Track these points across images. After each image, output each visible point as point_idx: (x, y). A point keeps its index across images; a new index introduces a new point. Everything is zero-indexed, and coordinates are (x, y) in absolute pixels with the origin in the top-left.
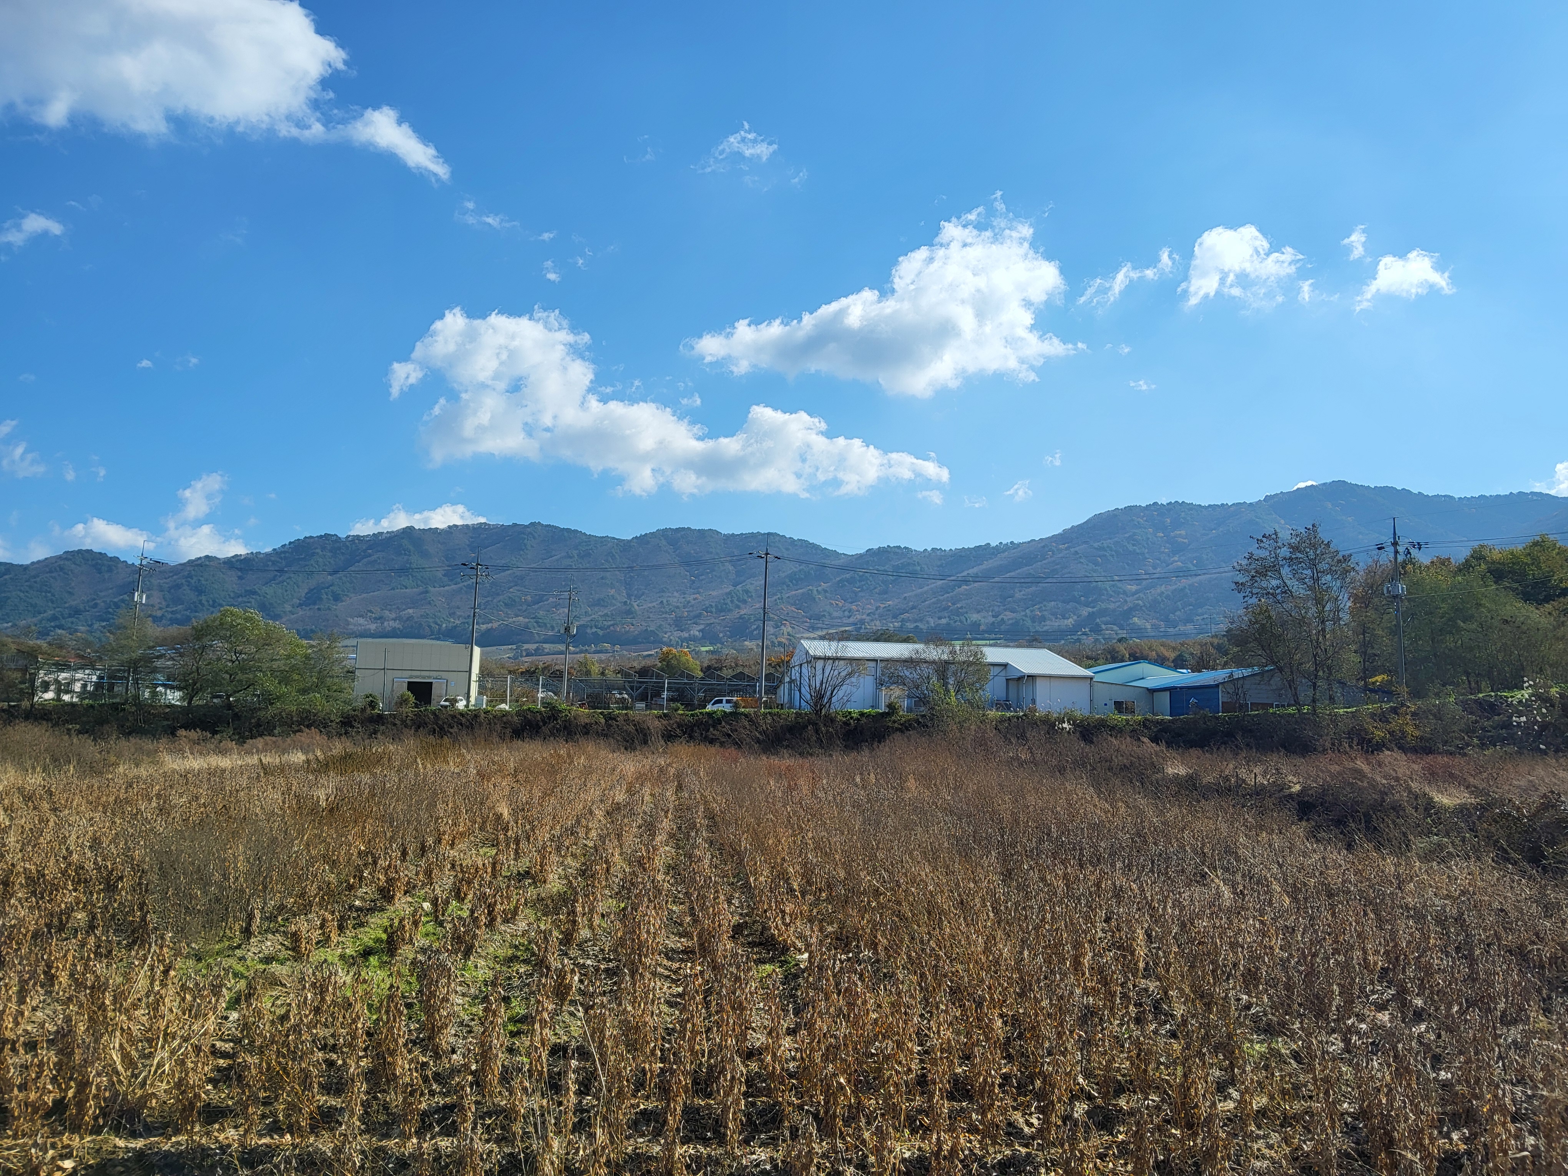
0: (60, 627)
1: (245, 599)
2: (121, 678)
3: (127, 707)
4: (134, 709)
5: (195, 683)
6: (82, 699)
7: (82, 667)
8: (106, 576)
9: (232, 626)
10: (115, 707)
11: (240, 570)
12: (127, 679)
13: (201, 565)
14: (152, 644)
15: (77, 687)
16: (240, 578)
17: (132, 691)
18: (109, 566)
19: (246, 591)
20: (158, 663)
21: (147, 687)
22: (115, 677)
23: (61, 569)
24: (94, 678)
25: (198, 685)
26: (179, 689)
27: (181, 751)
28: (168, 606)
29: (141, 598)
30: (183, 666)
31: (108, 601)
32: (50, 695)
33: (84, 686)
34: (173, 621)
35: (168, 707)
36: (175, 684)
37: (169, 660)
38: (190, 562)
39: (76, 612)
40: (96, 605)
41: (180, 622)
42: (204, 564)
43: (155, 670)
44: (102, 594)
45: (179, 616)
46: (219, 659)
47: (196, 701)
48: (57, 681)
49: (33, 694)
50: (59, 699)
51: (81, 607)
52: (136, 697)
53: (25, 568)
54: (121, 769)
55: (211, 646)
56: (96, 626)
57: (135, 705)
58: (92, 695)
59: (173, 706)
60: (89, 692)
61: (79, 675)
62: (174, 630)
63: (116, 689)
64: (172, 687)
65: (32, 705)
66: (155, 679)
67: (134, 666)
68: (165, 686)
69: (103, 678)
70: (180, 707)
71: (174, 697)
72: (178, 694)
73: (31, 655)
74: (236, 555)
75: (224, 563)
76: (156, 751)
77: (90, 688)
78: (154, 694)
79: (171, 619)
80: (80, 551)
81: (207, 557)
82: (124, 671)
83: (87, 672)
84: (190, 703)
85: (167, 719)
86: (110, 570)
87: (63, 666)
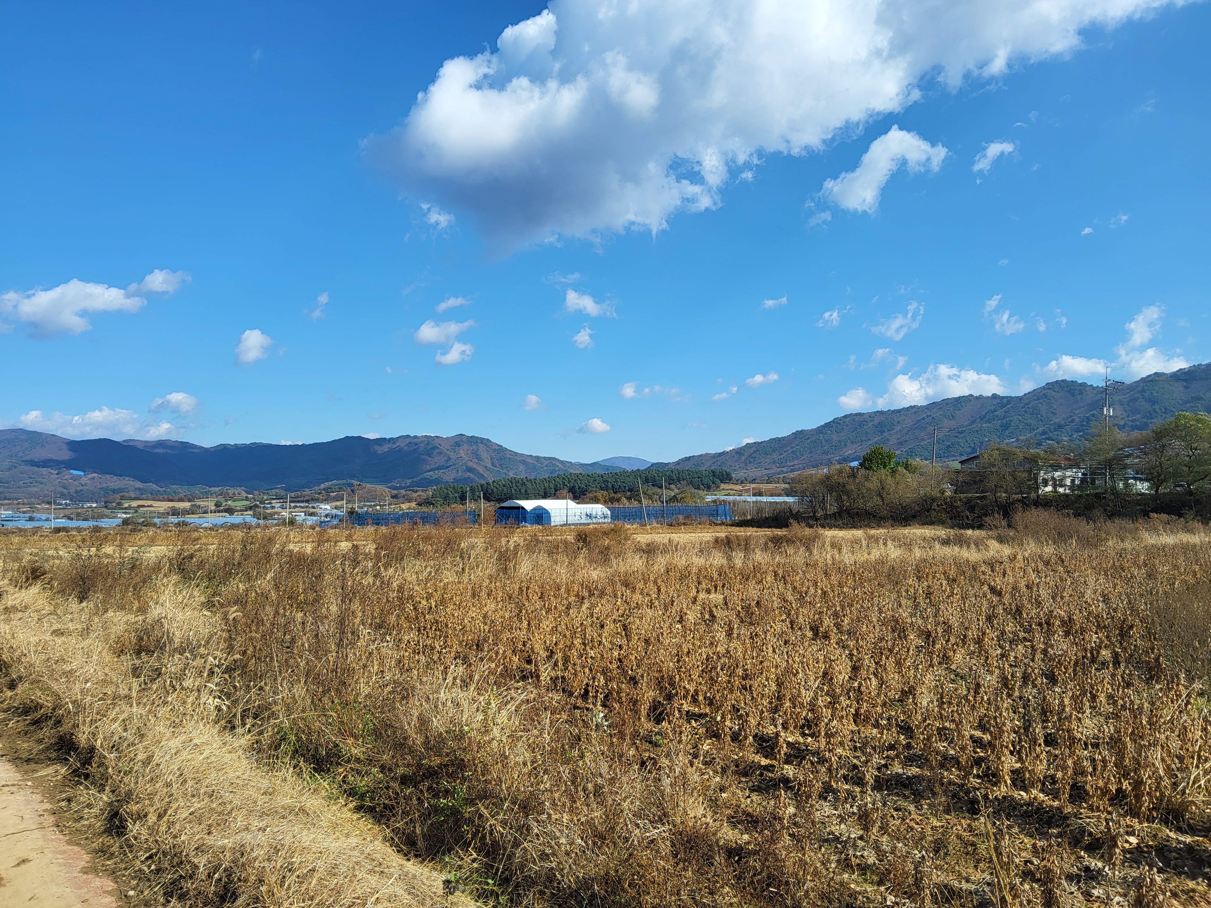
0: (1050, 439)
1: (1192, 405)
2: (1100, 474)
3: (1107, 496)
4: (1112, 497)
5: (1159, 475)
6: (1073, 491)
7: (1070, 467)
8: (1079, 397)
9: (1185, 427)
10: (1097, 496)
11: (1185, 380)
12: (1105, 474)
13: (1151, 381)
14: (1121, 446)
15: (1068, 482)
16: (1186, 387)
17: (1109, 483)
18: (1080, 390)
19: (1192, 398)
20: (1128, 461)
21: (1121, 480)
22: (1095, 474)
23: (1045, 396)
24: (1080, 475)
25: (1162, 476)
26: (1147, 480)
27: (1156, 530)
28: (1128, 416)
29: (1109, 412)
30: (1148, 462)
31: (1082, 416)
32: (1049, 489)
33: (1073, 481)
34: (1134, 428)
35: (1140, 495)
36: (1143, 476)
37: (1136, 458)
38: (1143, 379)
39: (1060, 427)
40: (1073, 421)
41: (1139, 428)
42: (1155, 379)
43: (1126, 467)
44: (1077, 412)
45: (1138, 423)
46: (1177, 455)
47: (1161, 490)
48: (1053, 479)
49: (1038, 488)
50: (1055, 491)
51: (1063, 422)
52: (1113, 488)
53: (1020, 399)
54: (1110, 543)
55: (1170, 445)
56: (1075, 436)
57: (1113, 494)
58: (1079, 487)
59: (1143, 494)
60: (1078, 486)
61: (1068, 474)
62: (1136, 434)
63: (1097, 482)
64: (1141, 480)
65: (1038, 496)
66: (1126, 474)
67: (1109, 464)
68: (1135, 479)
69: (1086, 474)
70: (1150, 495)
71: (1143, 487)
72: (1146, 485)
73: (1033, 460)
74: (1181, 369)
75: (1171, 377)
76: (1137, 529)
77: (1077, 482)
78: (1127, 485)
79: (1132, 426)
80: (1057, 382)
81: (1156, 374)
82: (1102, 468)
83: (1074, 470)
84: (1157, 491)
85: (1140, 505)
86: (1081, 393)
87: (1056, 467)
